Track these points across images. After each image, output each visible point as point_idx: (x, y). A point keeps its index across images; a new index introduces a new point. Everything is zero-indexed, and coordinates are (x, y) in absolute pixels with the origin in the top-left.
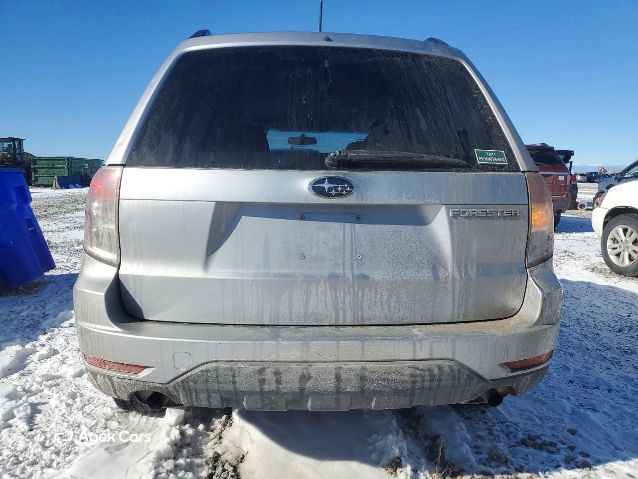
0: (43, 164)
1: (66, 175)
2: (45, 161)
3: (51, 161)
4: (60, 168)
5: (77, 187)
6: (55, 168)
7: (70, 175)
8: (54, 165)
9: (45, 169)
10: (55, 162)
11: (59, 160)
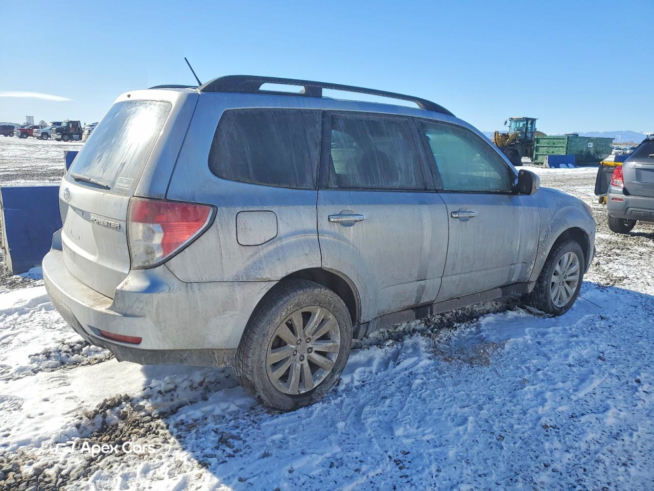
0: (545, 143)
1: (564, 154)
2: (547, 140)
3: (552, 140)
4: (559, 147)
5: (568, 167)
6: (555, 147)
7: (568, 154)
8: (554, 144)
9: (546, 148)
10: (555, 141)
11: (560, 139)
